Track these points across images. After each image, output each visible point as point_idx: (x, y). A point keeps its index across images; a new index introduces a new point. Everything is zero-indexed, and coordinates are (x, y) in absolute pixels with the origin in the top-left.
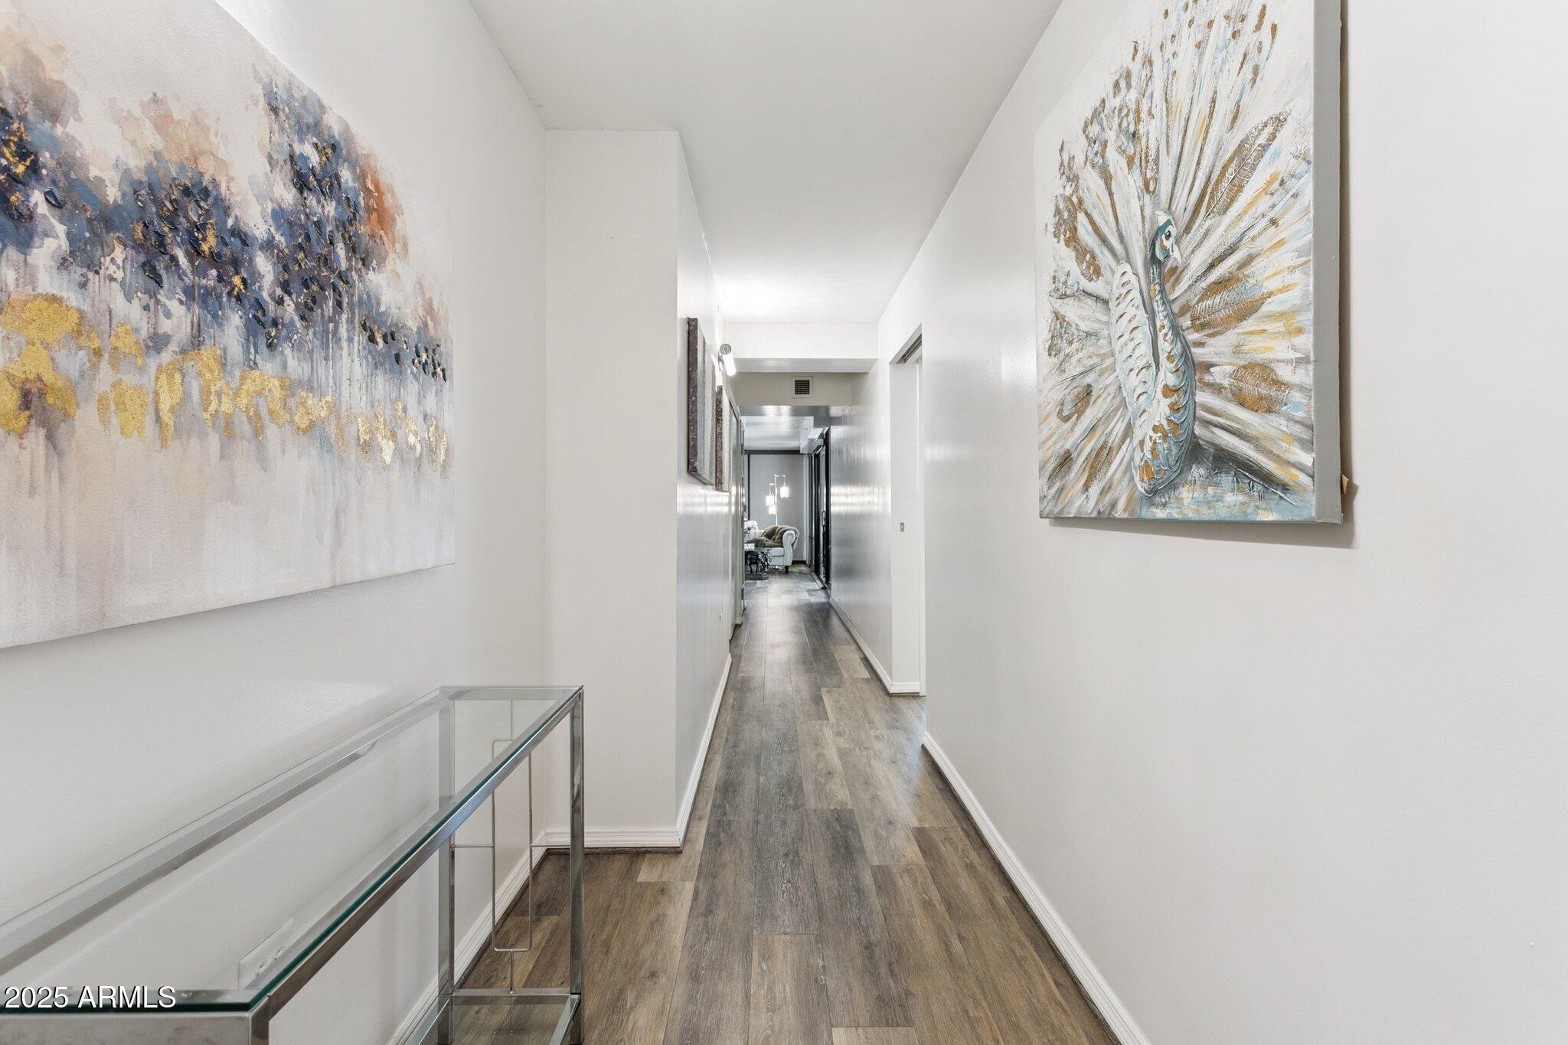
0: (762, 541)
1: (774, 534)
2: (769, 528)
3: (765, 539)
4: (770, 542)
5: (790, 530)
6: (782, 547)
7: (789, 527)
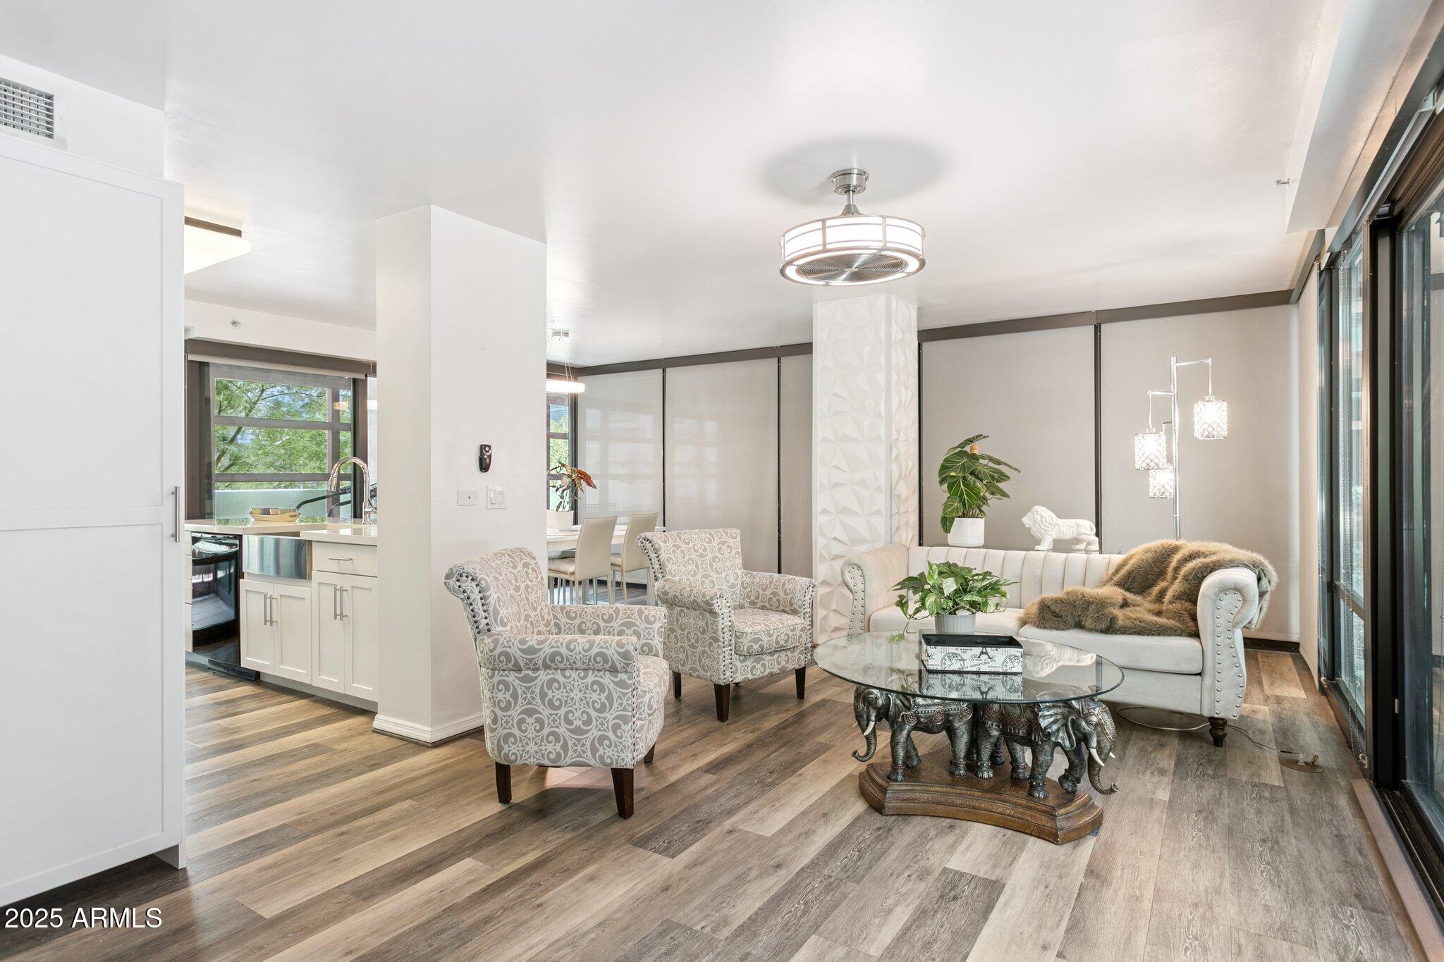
0: (1102, 604)
1: (1161, 574)
2: (1139, 550)
3: (1117, 594)
4: (1142, 609)
5: (1232, 564)
6: (1196, 635)
7: (1226, 550)
